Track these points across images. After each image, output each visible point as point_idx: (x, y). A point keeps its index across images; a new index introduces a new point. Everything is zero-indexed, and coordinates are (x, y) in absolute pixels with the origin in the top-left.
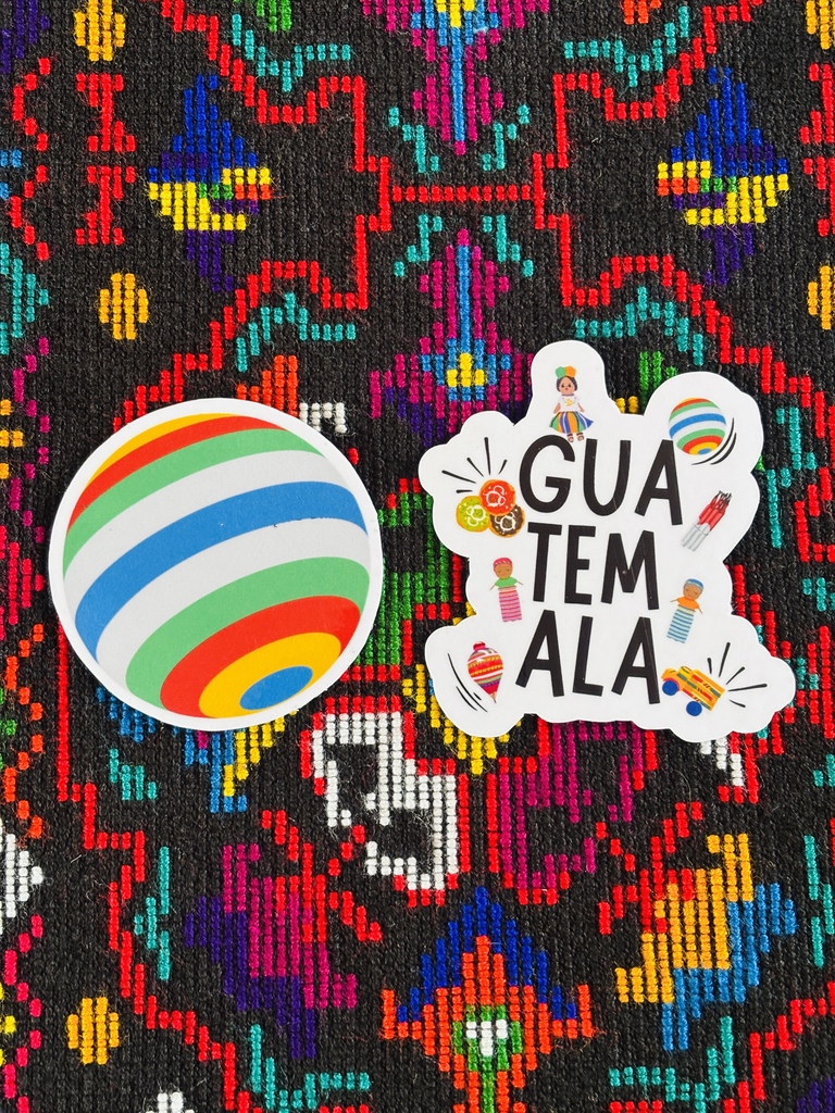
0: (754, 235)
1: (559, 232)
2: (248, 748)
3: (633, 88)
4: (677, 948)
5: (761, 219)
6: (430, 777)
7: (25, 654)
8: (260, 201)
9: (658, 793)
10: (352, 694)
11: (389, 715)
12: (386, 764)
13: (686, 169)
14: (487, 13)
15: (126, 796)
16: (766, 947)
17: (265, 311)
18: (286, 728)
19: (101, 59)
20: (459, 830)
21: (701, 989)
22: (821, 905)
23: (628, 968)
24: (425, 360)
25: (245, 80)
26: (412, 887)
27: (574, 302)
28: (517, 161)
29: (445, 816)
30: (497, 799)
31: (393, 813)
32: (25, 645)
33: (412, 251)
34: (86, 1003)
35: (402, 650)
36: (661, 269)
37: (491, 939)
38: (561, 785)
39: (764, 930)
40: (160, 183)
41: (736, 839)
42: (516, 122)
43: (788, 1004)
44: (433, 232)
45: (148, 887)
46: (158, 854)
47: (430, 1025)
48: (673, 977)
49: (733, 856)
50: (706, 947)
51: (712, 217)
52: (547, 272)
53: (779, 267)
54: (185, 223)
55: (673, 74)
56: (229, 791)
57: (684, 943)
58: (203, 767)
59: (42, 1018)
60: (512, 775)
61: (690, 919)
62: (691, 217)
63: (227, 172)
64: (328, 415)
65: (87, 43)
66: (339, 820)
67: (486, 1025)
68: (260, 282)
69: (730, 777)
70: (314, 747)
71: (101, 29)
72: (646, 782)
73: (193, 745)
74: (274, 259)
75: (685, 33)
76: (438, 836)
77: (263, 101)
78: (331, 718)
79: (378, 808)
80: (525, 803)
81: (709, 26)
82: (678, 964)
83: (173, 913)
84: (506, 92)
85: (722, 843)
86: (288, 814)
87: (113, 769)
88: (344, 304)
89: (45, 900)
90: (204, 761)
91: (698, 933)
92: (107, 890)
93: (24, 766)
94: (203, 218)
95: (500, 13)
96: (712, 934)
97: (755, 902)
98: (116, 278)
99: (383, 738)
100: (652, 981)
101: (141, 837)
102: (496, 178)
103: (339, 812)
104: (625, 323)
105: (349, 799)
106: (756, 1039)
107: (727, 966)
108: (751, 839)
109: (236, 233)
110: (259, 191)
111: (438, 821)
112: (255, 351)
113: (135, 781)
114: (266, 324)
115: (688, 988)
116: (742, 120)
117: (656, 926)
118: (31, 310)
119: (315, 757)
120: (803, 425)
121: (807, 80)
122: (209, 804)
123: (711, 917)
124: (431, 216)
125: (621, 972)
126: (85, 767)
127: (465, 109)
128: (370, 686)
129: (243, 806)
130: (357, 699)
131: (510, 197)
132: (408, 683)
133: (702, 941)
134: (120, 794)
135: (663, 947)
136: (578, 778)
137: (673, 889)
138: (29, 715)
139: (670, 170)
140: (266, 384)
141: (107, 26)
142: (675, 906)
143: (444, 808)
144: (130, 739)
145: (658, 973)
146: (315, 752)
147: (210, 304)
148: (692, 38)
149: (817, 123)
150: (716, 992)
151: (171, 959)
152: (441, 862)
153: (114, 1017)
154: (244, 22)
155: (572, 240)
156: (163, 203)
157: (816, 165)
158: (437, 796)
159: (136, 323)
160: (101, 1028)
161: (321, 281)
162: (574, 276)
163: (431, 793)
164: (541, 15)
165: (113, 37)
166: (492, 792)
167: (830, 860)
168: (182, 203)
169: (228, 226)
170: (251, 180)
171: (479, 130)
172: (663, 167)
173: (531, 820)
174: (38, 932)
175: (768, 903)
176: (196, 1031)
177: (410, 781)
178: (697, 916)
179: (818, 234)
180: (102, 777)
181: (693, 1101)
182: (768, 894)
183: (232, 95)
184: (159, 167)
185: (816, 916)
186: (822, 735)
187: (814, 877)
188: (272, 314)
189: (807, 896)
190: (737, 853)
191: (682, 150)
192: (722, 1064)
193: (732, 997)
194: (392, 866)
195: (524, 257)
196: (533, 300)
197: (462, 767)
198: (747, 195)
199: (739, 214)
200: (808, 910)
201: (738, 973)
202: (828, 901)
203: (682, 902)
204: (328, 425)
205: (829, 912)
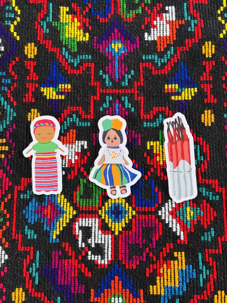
0: (188, 102)
1: (140, 101)
2: (60, 226)
3: (159, 67)
4: (166, 281)
5: (190, 99)
6: (105, 235)
7: (6, 201)
8: (68, 92)
9: (162, 241)
10: (86, 213)
11: (95, 219)
12: (94, 231)
13: (172, 86)
14: (124, 48)
15: (29, 237)
16: (188, 281)
17: (68, 119)
18: (69, 222)
19: (31, 58)
20: (112, 249)
21: (171, 291)
22: (202, 271)
23: (153, 285)
25: (65, 63)
26: (99, 263)
27: (144, 118)
28: (131, 84)
29: (108, 245)
30: (122, 241)
31: (95, 244)
32: (6, 199)
33: (104, 104)
34: (17, 289)
35: (99, 203)
36: (165, 110)
37: (119, 277)
38: (138, 238)
39: (188, 277)
40: (44, 87)
41: (181, 253)
42: (131, 74)
43: (193, 296)
44: (110, 100)
45: (33, 261)
46: (36, 252)
47: (102, 298)
48: (164, 288)
49: (180, 257)
51: (178, 98)
52: (137, 111)
53: (195, 110)
54: (50, 97)
55: (169, 63)
56: (54, 237)
57: (167, 279)
58: (48, 231)
59: (6, 293)
60: (125, 235)
61: (169, 274)
62: (173, 98)
63: (60, 85)
64: (83, 144)
65: (28, 54)
66: (82, 245)
67: (116, 299)
68: (67, 112)
69: (180, 237)
70: (76, 227)
71: (31, 50)
72: (159, 238)
73: (46, 225)
74: (71, 106)
75: (172, 53)
76: (106, 250)
77: (69, 68)
78: (80, 219)
79: (91, 242)
80: (128, 242)
81: (178, 52)
82: (166, 285)
83: (39, 268)
84: (128, 67)
85: (178, 254)
86: (69, 244)
87: (26, 230)
88: (88, 117)
89: (8, 263)
90: (48, 229)
91: (171, 277)
92: (23, 261)
93: (4, 229)
94: (54, 96)
95: (127, 48)
96: (175, 277)
97: (186, 270)
98: (32, 110)
99: (93, 225)
100: (159, 289)
101: (32, 248)
102: (125, 88)
103: (82, 243)
104: (156, 123)
105: (84, 240)
107: (178, 286)
108: (185, 253)
109: (62, 100)
110: (68, 90)
111: (106, 246)
112: (66, 128)
113: (31, 234)
114: (68, 122)
115: (168, 291)
116: (186, 75)
117: (161, 275)
118: (11, 117)
119: (76, 229)
120: (200, 149)
121: (202, 65)
122: (49, 240)
123: (174, 273)
124: (109, 96)
125: (151, 287)
126: (19, 230)
127: (118, 71)
128: (90, 211)
129: (58, 241)
130: (87, 215)
131: (129, 92)
132: (100, 211)
133: (172, 279)
134: (27, 237)
135: (162, 280)
136: (142, 236)
137: (165, 265)
138: (6, 217)
139: (168, 86)
140: (68, 136)
141: (32, 50)
142: (165, 270)
143: (108, 243)
144: (31, 223)
145: (160, 287)
146: (76, 228)
148: (174, 55)
149: (205, 76)
150: (175, 292)
151: (38, 279)
152: (107, 257)
153: (24, 293)
154: (65, 49)
155: (144, 103)
156: (44, 92)
157: (204, 86)
158: (106, 240)
160: (20, 296)
161: (82, 112)
162: (144, 111)
163: (105, 239)
164: (137, 49)
165: (34, 52)
166: (120, 240)
167: (205, 259)
168: (49, 92)
169: (60, 98)
170: (66, 87)
171: (121, 76)
172: (166, 86)
173: (130, 247)
174: (6, 271)
175: (189, 270)
176: (44, 298)
177: (100, 236)
178: (171, 273)
179: (204, 103)
180: (23, 233)
182: (189, 267)
183: (62, 67)
184: (44, 84)
185: (201, 274)
186: (204, 227)
187: (201, 264)
188: (70, 119)
189: (199, 268)
190: (181, 257)
191: (171, 81)
193: (179, 294)
194: (95, 257)
195: (131, 107)
196: (134, 117)
197: (113, 233)
198: (187, 93)
199: (185, 97)
200: (199, 272)
201: (181, 288)
202: (204, 270)
203: (167, 269)
204: (82, 146)
205: (204, 273)
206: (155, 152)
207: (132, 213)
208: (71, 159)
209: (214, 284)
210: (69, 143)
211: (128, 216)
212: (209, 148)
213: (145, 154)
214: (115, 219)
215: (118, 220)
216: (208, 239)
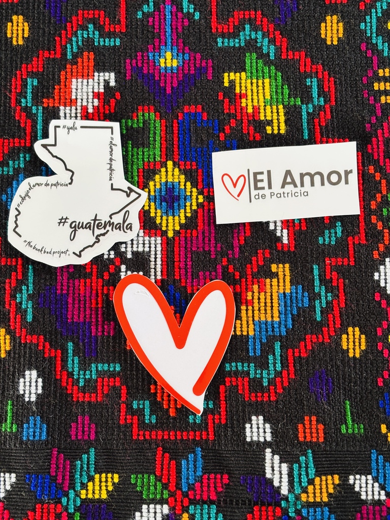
0: (297, 3)
4: (256, 312)
6: (150, 237)
9: (250, 246)
16: (295, 312)
17: (79, 32)
20: (162, 260)
21: (267, 329)
22: (320, 295)
24: (151, 55)
27: (217, 31)
29: (156, 254)
30: (179, 248)
31: (133, 253)
33: (145, 7)
35: (138, 182)
36: (256, 17)
37: (174, 307)
38: (208, 242)
39: (295, 305)
41: (284, 266)
43: (305, 337)
45: (23, 281)
46: (28, 267)
48: (254, 324)
49: (282, 273)
50: (269, 311)
52: (206, 18)
53: (308, 17)
57: (259, 310)
60: (186, 238)
61: (262, 300)
64: (107, 78)
66: (109, 255)
68: (78, 20)
69: (282, 239)
72: (245, 241)
74: (84, 10)
79: (126, 250)
80: (191, 249)
82: (256, 319)
83: (34, 293)
85: (278, 267)
88: (115, 29)
91: (266, 306)
92: (5, 282)
96: (272, 307)
97: (291, 293)
98: (14, 18)
100: (245, 325)
101: (20, 260)
103: (109, 252)
104: (240, 40)
106: (290, 351)
107: (278, 320)
108: (290, 266)
111: (153, 256)
112: (75, 50)
114: (80, 38)
115: (260, 329)
117: (248, 303)
120: (318, 86)
123: (272, 299)
133: (267, 309)
135: (250, 312)
136: (215, 238)
137: (256, 287)
140: (80, 64)
142: (256, 294)
143: (156, 251)
145: (248, 323)
147: (56, 29)
150: (273, 331)
151: (33, 313)
152: (154, 274)
153: (8, 337)
155: (217, 4)
158: (153, 246)
159: (23, 37)
160: (3, 342)
161: (105, 19)
162: (217, 19)
163: (150, 244)
166: (176, 245)
167: (325, 275)
173: (194, 257)
175: (297, 293)
176: (44, 344)
177: (141, 239)
178: (265, 299)
179: (325, 3)
180: (4, 234)
181: (262, 378)
182: (296, 289)
185: (318, 299)
186: (323, 222)
187: (317, 283)
188: (83, 34)
189: (314, 290)
190: (284, 272)
192: (275, 363)
193: (280, 333)
195: (195, 11)
196: (199, 29)
197: (164, 234)
200: (314, 297)
201: (283, 323)
202: (323, 294)
203: (259, 293)
204: (107, 83)
205: (323, 298)
206: (238, 91)
207: (197, 199)
208: (87, 106)
209: (340, 316)
210: (83, 77)
211: (191, 205)
212: (334, 83)
213: (221, 95)
214: (167, 211)
215: (173, 212)
216: (330, 240)
